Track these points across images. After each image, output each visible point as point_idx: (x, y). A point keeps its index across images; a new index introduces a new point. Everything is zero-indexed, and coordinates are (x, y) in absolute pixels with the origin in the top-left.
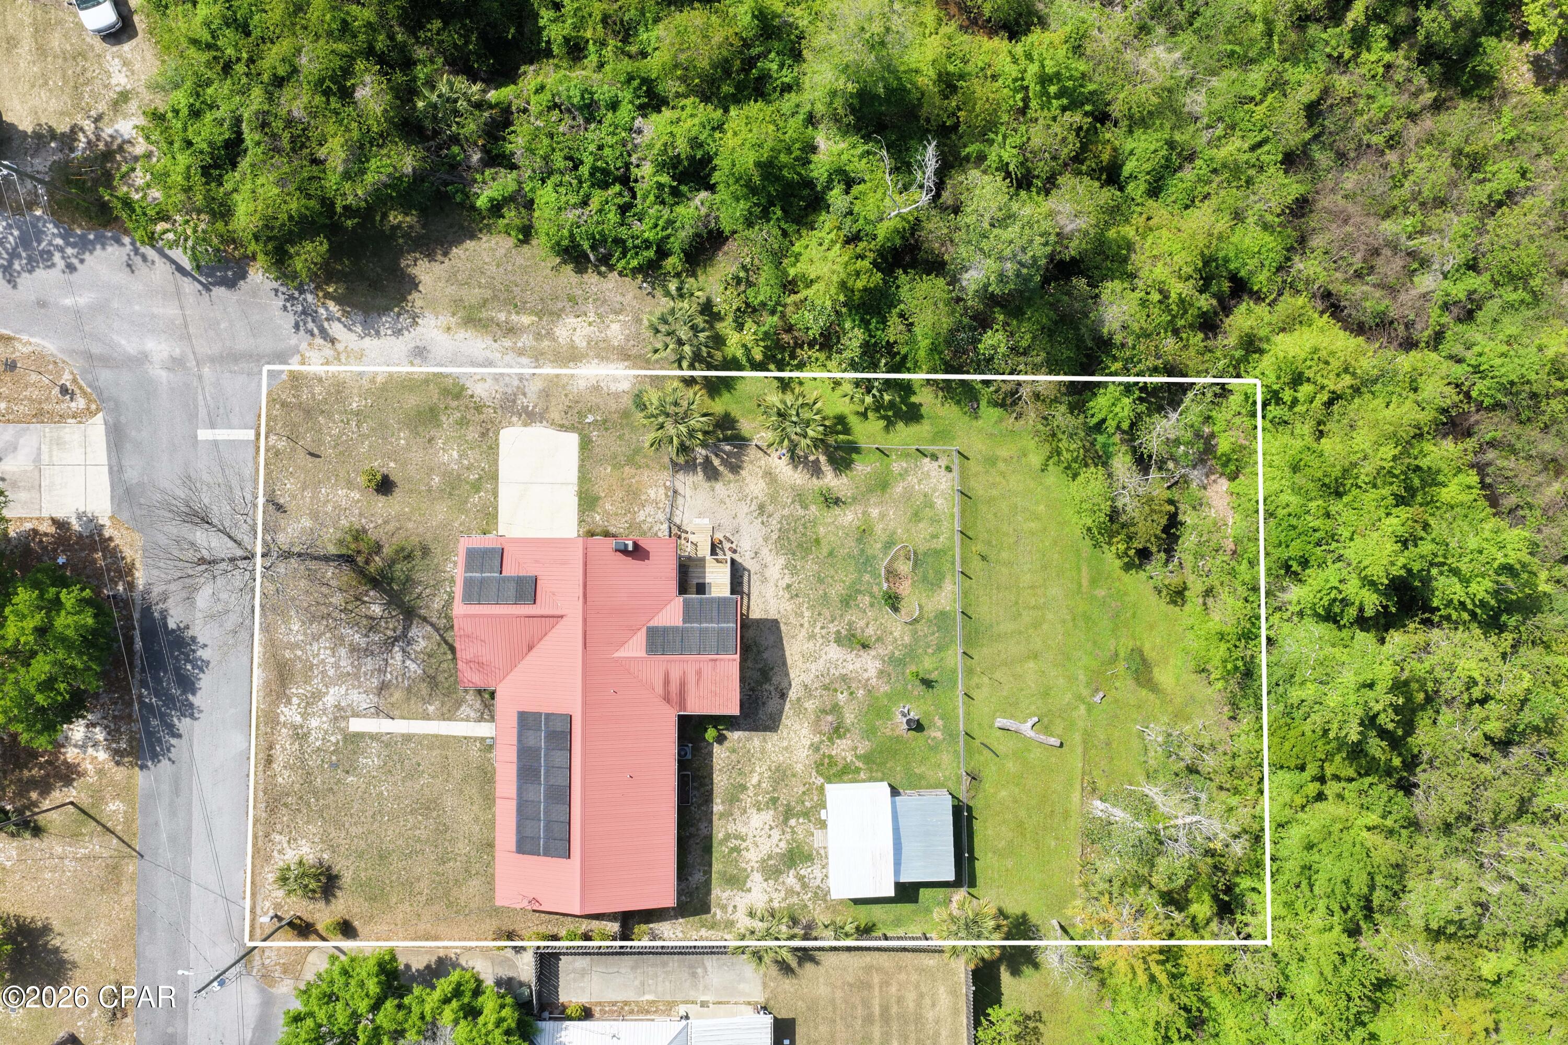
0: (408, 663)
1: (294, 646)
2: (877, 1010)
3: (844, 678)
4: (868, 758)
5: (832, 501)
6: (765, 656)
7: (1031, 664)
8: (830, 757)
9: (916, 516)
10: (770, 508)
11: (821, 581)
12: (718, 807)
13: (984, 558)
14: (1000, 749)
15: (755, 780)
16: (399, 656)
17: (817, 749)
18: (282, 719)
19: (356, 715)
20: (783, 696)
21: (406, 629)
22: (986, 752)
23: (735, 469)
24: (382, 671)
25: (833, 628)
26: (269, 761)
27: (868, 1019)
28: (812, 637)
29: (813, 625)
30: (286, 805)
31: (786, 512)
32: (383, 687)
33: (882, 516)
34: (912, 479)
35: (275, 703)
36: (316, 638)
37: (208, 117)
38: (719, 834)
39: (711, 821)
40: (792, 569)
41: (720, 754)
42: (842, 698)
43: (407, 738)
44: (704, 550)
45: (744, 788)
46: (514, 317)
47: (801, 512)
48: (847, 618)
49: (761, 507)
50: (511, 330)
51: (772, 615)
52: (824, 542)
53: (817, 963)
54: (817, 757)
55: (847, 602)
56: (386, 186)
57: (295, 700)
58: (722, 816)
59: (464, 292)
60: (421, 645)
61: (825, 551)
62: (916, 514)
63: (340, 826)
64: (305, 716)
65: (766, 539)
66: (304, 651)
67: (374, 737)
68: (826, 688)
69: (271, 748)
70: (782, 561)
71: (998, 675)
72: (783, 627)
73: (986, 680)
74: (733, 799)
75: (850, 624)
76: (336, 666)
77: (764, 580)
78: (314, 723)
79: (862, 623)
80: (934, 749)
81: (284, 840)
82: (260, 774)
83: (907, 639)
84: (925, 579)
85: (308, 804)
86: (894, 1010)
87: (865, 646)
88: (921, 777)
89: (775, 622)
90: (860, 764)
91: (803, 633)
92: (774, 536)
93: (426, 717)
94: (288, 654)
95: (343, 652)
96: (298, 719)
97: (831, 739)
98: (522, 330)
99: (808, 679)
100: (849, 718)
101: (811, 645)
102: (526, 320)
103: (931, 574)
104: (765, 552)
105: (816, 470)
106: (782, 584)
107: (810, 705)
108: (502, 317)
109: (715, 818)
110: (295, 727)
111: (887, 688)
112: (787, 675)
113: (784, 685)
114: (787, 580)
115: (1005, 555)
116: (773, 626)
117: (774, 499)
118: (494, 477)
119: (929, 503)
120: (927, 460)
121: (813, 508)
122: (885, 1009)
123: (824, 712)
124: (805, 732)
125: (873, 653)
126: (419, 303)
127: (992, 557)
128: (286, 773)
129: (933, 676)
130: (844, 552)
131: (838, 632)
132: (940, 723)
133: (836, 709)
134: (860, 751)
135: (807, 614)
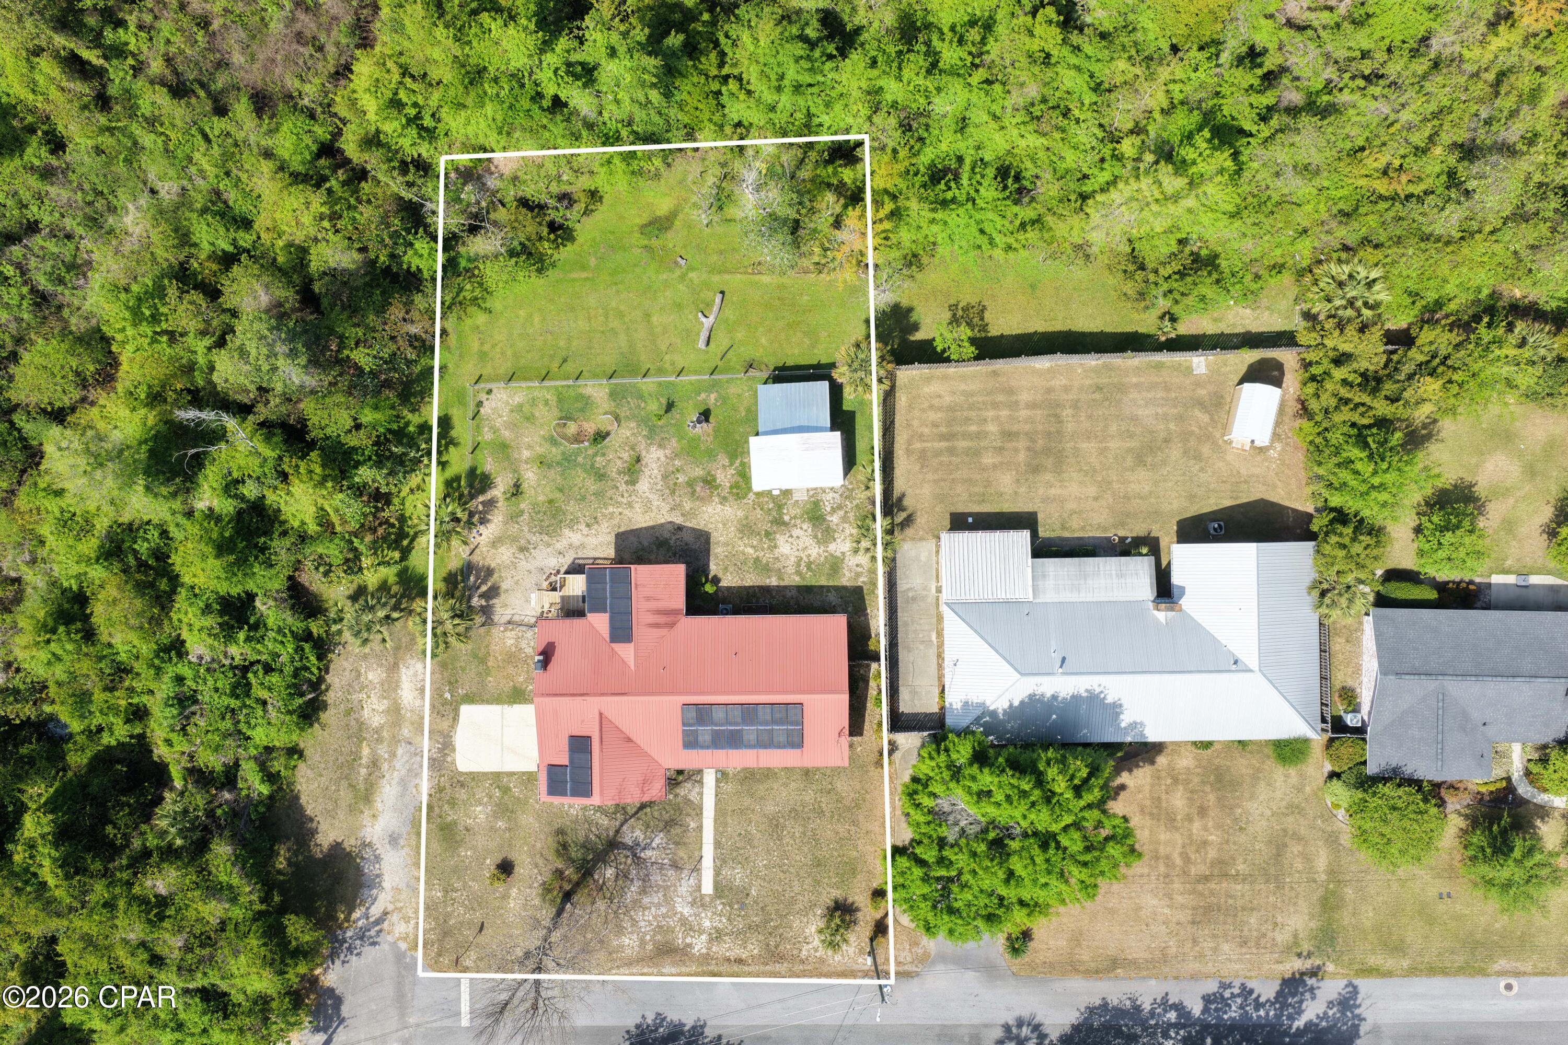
0: (654, 845)
1: (643, 943)
2: (944, 444)
3: (665, 477)
4: (733, 456)
5: (516, 490)
6: (646, 544)
7: (654, 319)
8: (731, 487)
9: (530, 418)
10: (523, 542)
11: (583, 498)
12: (773, 582)
13: (565, 361)
14: (725, 343)
15: (751, 551)
16: (649, 853)
17: (725, 498)
18: (704, 951)
19: (699, 887)
20: (680, 528)
21: (625, 847)
22: (728, 356)
23: (490, 572)
24: (662, 867)
25: (623, 487)
26: (739, 961)
27: (952, 451)
28: (630, 505)
29: (620, 503)
30: (776, 947)
31: (526, 529)
32: (675, 866)
33: (530, 447)
34: (498, 423)
35: (691, 957)
36: (634, 922)
37: (182, 1016)
38: (796, 580)
39: (786, 587)
40: (573, 524)
41: (728, 581)
42: (682, 479)
43: (717, 844)
44: (556, 597)
45: (757, 560)
46: (364, 761)
47: (526, 516)
48: (614, 475)
49: (522, 549)
50: (375, 764)
51: (611, 539)
52: (551, 496)
53: (903, 495)
54: (731, 498)
55: (601, 476)
56: (243, 868)
57: (688, 940)
58: (780, 578)
59: (343, 804)
60: (638, 834)
61: (558, 495)
62: (528, 419)
63: (793, 901)
64: (701, 932)
65: (549, 545)
66: (645, 934)
67: (717, 872)
68: (673, 492)
69: (729, 960)
70: (566, 531)
71: (664, 348)
72: (622, 529)
73: (667, 357)
74: (767, 569)
75: (619, 473)
76: (658, 906)
77: (583, 546)
78: (707, 924)
79: (619, 463)
80: (724, 399)
81: (806, 947)
82: (751, 969)
83: (633, 424)
84: (582, 410)
85: (776, 927)
86: (943, 429)
87: (638, 460)
88: (749, 410)
89: (618, 536)
90: (738, 462)
91: (626, 512)
92: (546, 538)
93: (700, 828)
94: (650, 947)
95: (646, 900)
96: (704, 937)
97: (717, 487)
98: (374, 752)
99: (665, 508)
100: (699, 472)
101: (637, 506)
102: (366, 751)
103: (579, 405)
104: (559, 546)
105: (491, 503)
106: (585, 530)
107: (687, 505)
108: (363, 771)
109: (782, 584)
110: (711, 940)
111: (674, 440)
112: (662, 525)
113: (670, 527)
114: (582, 527)
115: (562, 344)
116: (622, 539)
117: (514, 539)
118: (497, 776)
119: (519, 408)
120: (482, 410)
121: (522, 506)
122: (943, 437)
123: (693, 493)
124: (710, 510)
125: (644, 453)
126: (353, 842)
127: (564, 354)
128: (750, 947)
129: (664, 401)
130: (559, 479)
131: (627, 483)
132: (703, 395)
133: (691, 484)
134: (727, 463)
135: (611, 509)
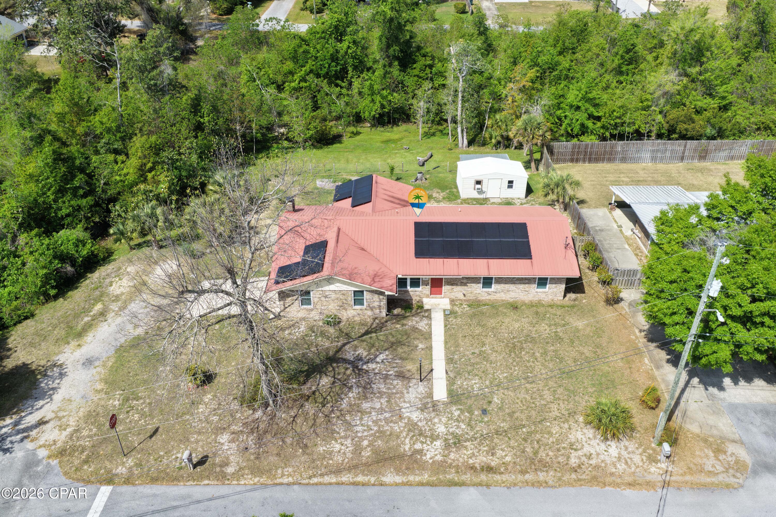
0: (378, 359)
1: (358, 450)
4: (444, 189)
7: (389, 161)
14: (435, 166)
16: (372, 366)
17: (440, 201)
18: (439, 458)
19: (430, 395)
21: (345, 361)
22: (437, 169)
24: (386, 377)
26: (489, 469)
30: (536, 453)
32: (401, 376)
35: (422, 466)
36: (349, 426)
43: (449, 361)
50: (102, 314)
54: (444, 201)
57: (418, 446)
60: (362, 352)
63: (544, 409)
64: (434, 438)
66: (362, 439)
67: (451, 382)
69: (472, 468)
73: (397, 169)
76: (381, 411)
78: (441, 429)
80: (435, 177)
81: (574, 454)
82: (505, 477)
85: (530, 433)
93: (430, 348)
94: (367, 453)
95: (366, 405)
96: (438, 443)
97: (433, 198)
102: (99, 307)
110: (447, 446)
128: (499, 453)
134: (440, 191)
